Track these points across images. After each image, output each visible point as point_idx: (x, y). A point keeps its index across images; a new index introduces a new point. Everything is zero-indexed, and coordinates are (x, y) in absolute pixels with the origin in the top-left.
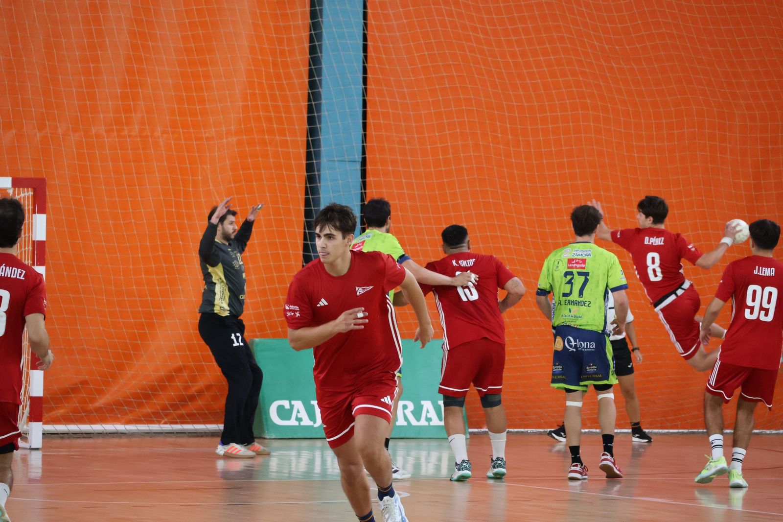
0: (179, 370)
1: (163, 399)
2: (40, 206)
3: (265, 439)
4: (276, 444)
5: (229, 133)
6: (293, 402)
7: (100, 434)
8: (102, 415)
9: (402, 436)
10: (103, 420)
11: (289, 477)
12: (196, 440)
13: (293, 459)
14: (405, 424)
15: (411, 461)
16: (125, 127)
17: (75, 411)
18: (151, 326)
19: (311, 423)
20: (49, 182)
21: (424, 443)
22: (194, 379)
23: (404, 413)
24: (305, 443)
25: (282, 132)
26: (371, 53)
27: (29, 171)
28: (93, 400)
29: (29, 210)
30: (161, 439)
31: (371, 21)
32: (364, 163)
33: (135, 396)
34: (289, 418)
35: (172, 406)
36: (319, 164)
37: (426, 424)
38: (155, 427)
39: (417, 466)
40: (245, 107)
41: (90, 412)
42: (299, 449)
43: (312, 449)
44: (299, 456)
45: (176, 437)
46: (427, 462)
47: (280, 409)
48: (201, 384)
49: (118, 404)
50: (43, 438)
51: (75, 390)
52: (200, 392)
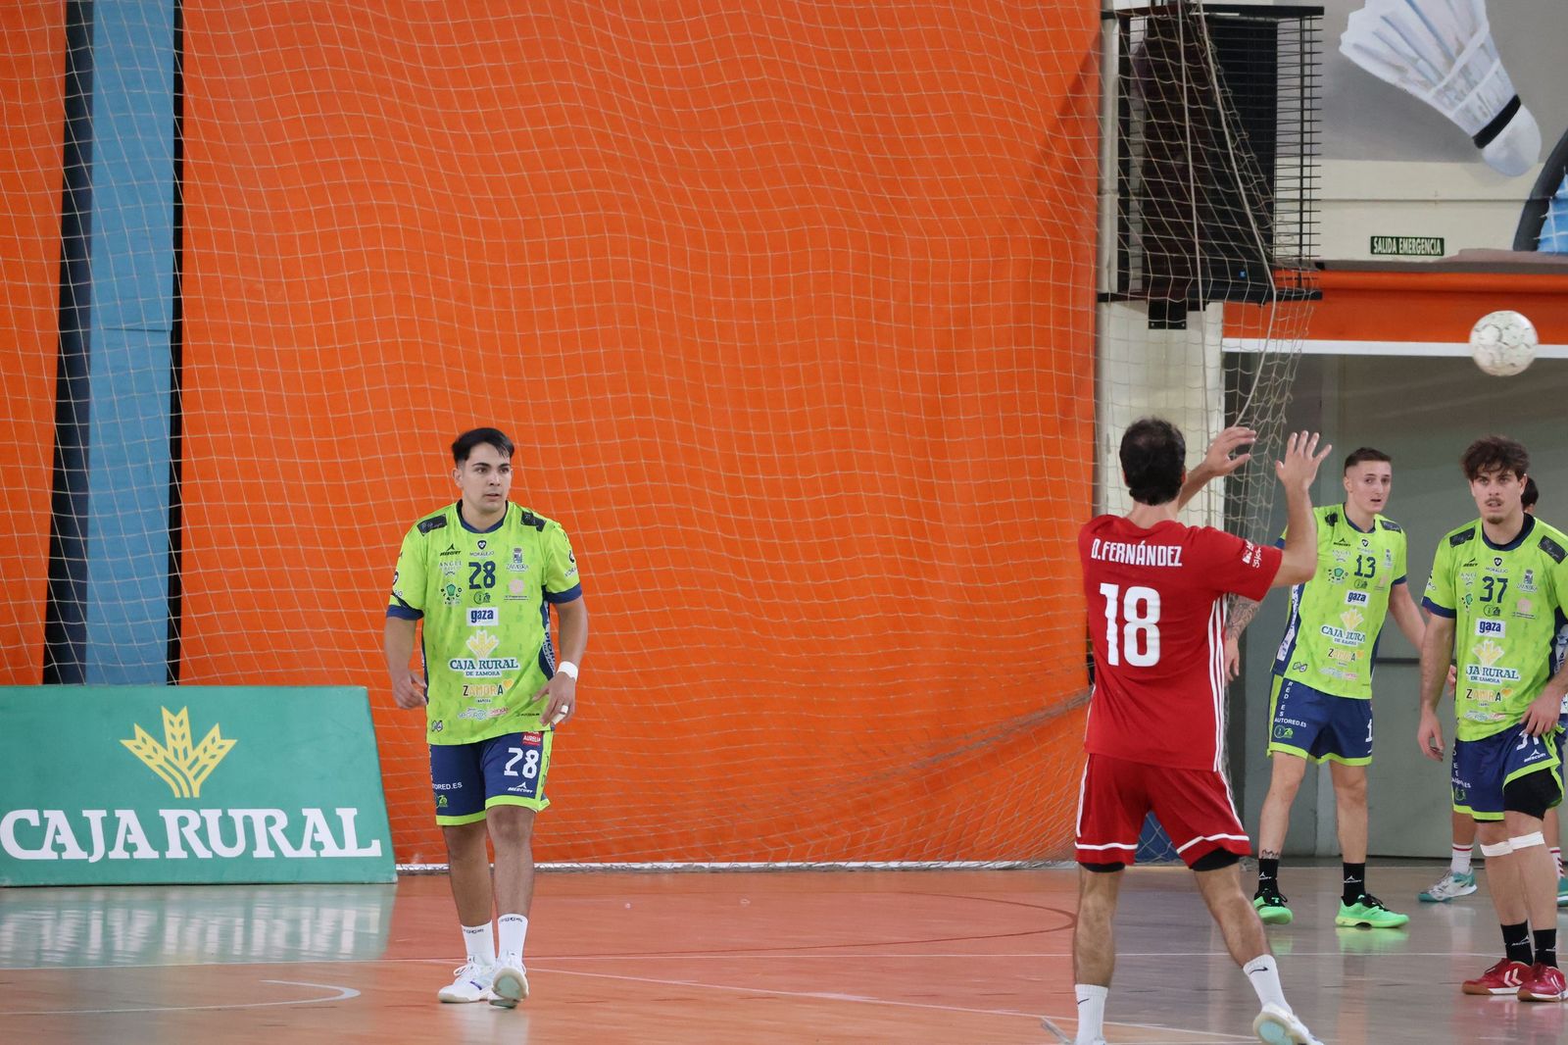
4: (13, 897)
6: (47, 813)
9: (264, 879)
11: (38, 963)
13: (47, 923)
14: (271, 854)
15: (283, 927)
19: (84, 855)
21: (309, 893)
23: (268, 833)
24: (70, 895)
25: (15, 272)
26: (191, 115)
31: (191, 51)
32: (177, 334)
34: (39, 846)
36: (89, 336)
37: (313, 854)
39: (294, 938)
42: (59, 907)
43: (85, 905)
46: (314, 930)
47: (21, 827)
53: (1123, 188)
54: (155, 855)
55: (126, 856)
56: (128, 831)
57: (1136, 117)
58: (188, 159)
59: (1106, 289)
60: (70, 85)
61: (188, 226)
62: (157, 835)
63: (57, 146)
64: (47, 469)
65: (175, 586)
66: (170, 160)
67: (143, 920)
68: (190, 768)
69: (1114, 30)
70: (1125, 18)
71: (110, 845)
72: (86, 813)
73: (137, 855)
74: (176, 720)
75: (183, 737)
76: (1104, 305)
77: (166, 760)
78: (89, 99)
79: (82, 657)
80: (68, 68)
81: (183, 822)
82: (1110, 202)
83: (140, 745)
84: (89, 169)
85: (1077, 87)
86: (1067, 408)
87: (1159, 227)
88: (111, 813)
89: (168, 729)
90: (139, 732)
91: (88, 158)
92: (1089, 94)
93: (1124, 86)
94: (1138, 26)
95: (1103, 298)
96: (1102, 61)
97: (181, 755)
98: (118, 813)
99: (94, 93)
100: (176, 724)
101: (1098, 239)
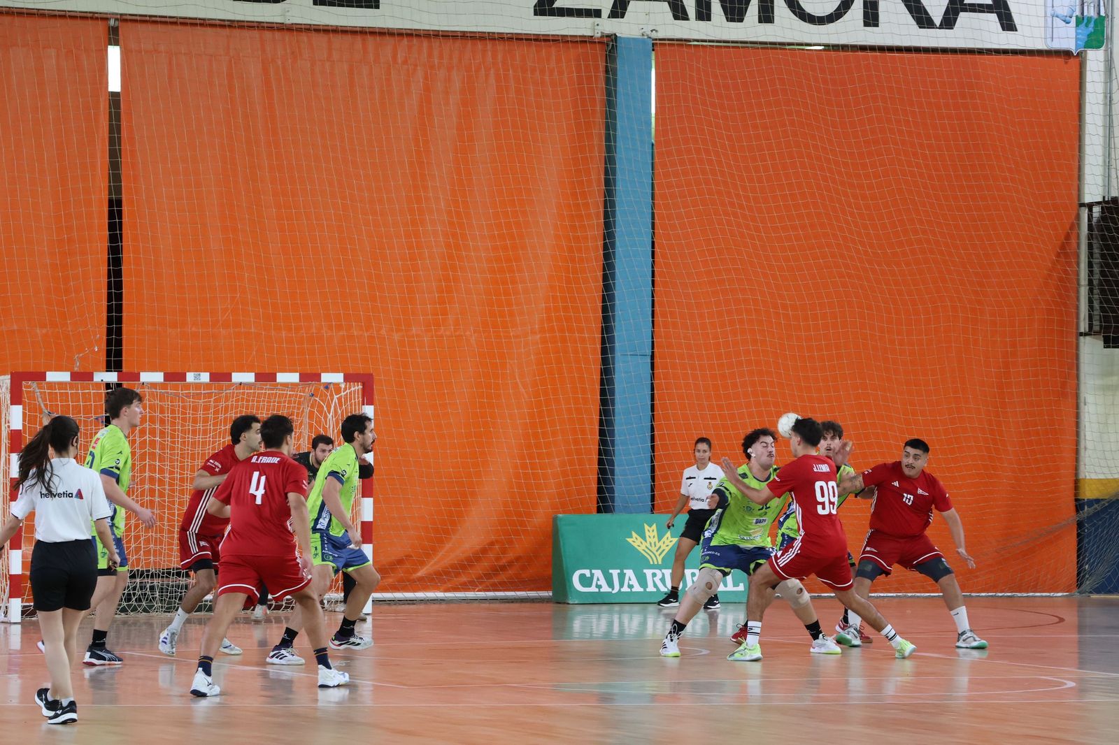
0: (492, 544)
1: (479, 569)
2: (368, 397)
3: (568, 604)
4: (579, 608)
5: (533, 332)
6: (593, 571)
7: (422, 601)
8: (423, 584)
10: (425, 589)
11: (591, 637)
12: (507, 605)
13: (594, 620)
16: (442, 328)
17: (401, 580)
18: (466, 504)
19: (610, 590)
20: (376, 378)
22: (504, 551)
24: (604, 608)
25: (581, 330)
26: (658, 259)
27: (360, 368)
28: (416, 571)
29: (359, 402)
30: (475, 604)
31: (659, 230)
32: (652, 357)
33: (453, 566)
34: (590, 586)
35: (485, 575)
36: (613, 358)
38: (470, 595)
40: (548, 309)
41: (414, 581)
42: (600, 613)
43: (610, 612)
44: (599, 618)
45: (490, 603)
47: (582, 577)
48: (511, 555)
49: (438, 573)
50: (373, 605)
51: (400, 562)
52: (511, 563)
53: (1090, 282)
54: (642, 590)
55: (629, 590)
56: (630, 579)
57: (1096, 251)
58: (657, 279)
59: (1082, 330)
60: (605, 247)
61: (657, 308)
62: (642, 581)
63: (600, 274)
64: (596, 418)
65: (653, 469)
66: (650, 279)
67: (637, 620)
68: (657, 551)
69: (1085, 213)
70: (1090, 206)
71: (621, 585)
72: (611, 571)
73: (633, 590)
74: (651, 529)
75: (654, 537)
76: (1082, 338)
77: (646, 547)
78: (614, 253)
79: (613, 501)
80: (605, 239)
81: (654, 575)
82: (1084, 291)
83: (635, 540)
84: (614, 283)
85: (1068, 237)
86: (1064, 385)
87: (1107, 301)
88: (622, 571)
89: (647, 534)
90: (634, 534)
91: (614, 279)
92: (1073, 241)
93: (1090, 237)
94: (1096, 210)
95: (1081, 334)
96: (1079, 225)
97: (653, 545)
98: (625, 571)
99: (616, 250)
100: (651, 531)
101: (1078, 308)
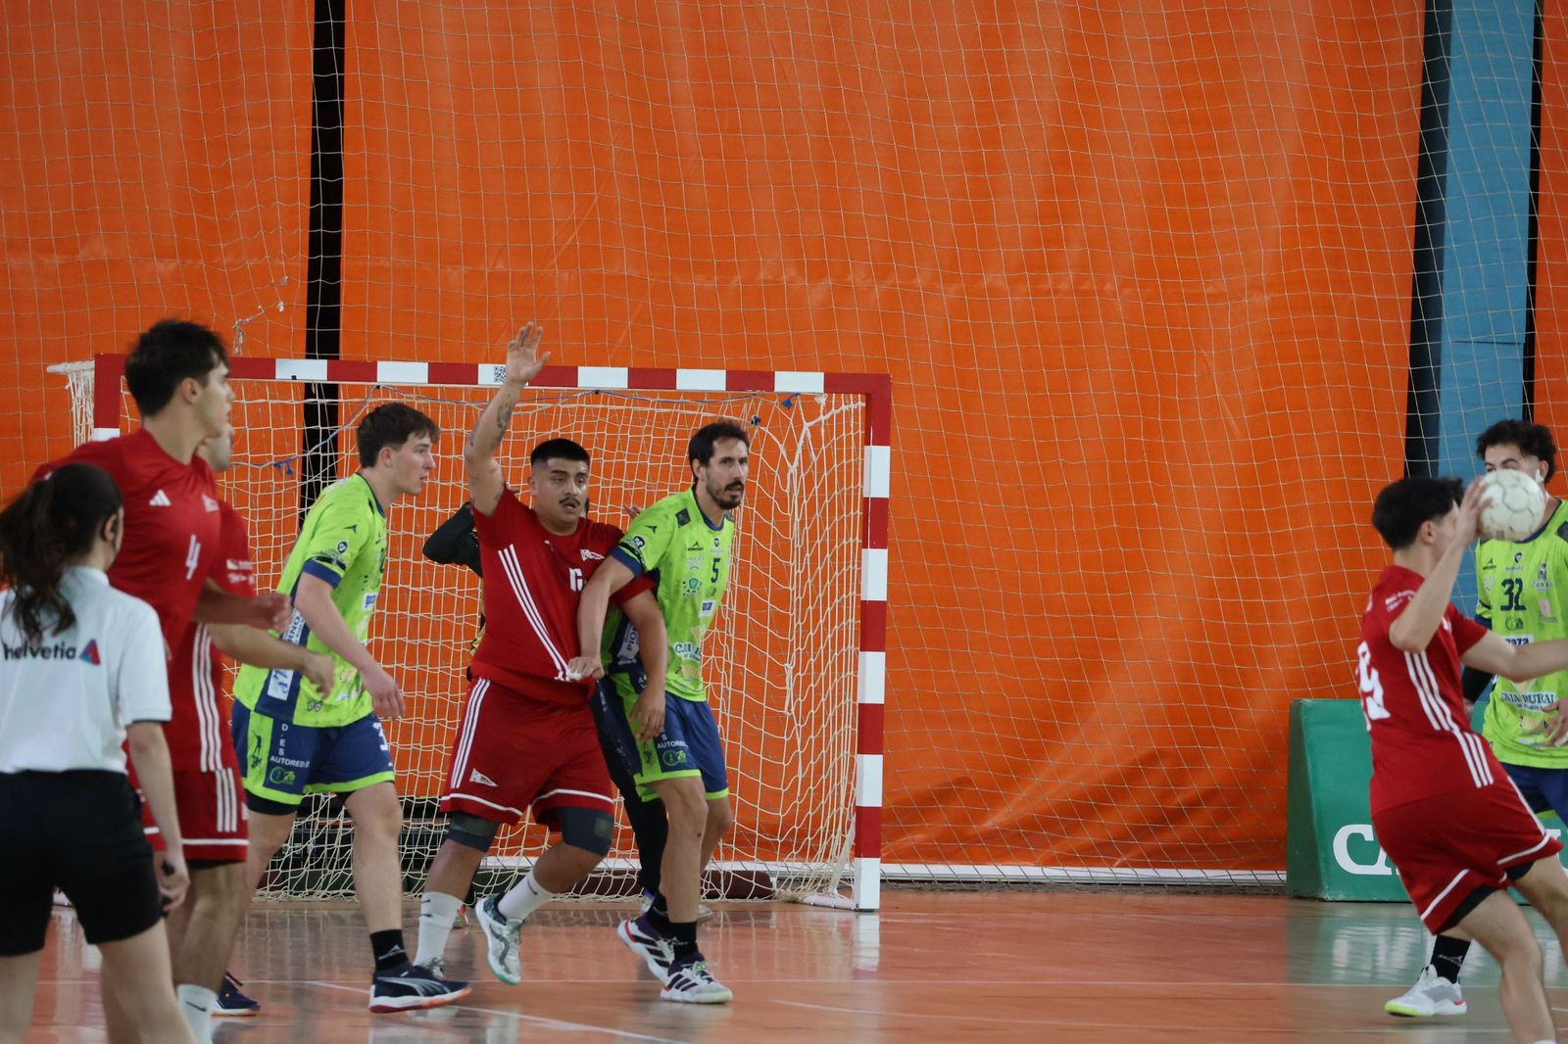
0: (1150, 759)
1: (1117, 818)
2: (879, 429)
3: (1324, 900)
4: (1347, 912)
5: (1255, 287)
7: (993, 884)
8: (997, 847)
10: (1000, 857)
12: (1183, 900)
13: (1381, 942)
16: (1048, 274)
17: (946, 837)
18: (1095, 670)
20: (897, 382)
22: (1180, 778)
25: (1364, 284)
26: (1548, 124)
27: (857, 361)
28: (979, 817)
29: (857, 437)
30: (1114, 896)
31: (1551, 60)
32: (1529, 347)
33: (1064, 809)
34: (1372, 861)
35: (1136, 830)
36: (1437, 349)
38: (1102, 873)
40: (1289, 234)
41: (973, 839)
44: (1392, 937)
45: (1146, 893)
47: (1355, 841)
48: (1195, 787)
49: (1030, 824)
50: (881, 890)
51: (945, 795)
52: (1193, 804)
58: (1545, 170)
60: (1426, 96)
61: (1542, 237)
63: (1411, 158)
66: (1526, 170)
80: (1424, 79)
84: (1443, 180)
91: (1442, 170)
99: (1449, 105)
